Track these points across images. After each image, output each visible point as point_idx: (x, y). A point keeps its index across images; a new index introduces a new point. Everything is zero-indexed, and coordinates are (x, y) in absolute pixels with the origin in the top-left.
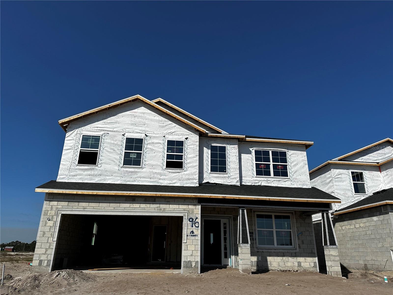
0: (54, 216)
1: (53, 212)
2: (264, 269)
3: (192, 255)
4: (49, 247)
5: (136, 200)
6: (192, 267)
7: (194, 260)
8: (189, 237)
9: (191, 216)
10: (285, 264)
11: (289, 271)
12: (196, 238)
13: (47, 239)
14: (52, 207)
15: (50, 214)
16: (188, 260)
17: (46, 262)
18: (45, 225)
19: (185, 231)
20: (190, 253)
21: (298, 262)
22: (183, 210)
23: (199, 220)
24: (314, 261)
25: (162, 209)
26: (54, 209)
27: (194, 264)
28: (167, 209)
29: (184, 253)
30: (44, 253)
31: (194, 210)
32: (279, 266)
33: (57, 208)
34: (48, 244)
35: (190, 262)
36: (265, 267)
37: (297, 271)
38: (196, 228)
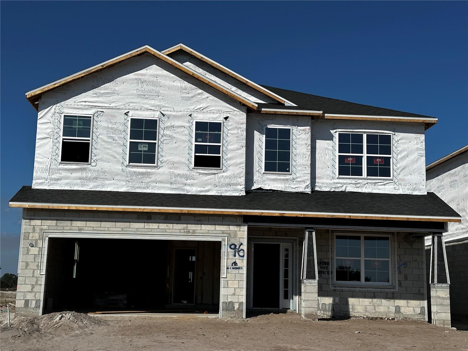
0: (39, 241)
1: (37, 236)
2: (342, 315)
3: (234, 294)
4: (36, 282)
5: (153, 218)
6: (234, 310)
7: (237, 301)
8: (229, 270)
9: (233, 241)
10: (375, 309)
11: (381, 318)
12: (241, 271)
13: (32, 272)
14: (34, 228)
15: (32, 237)
16: (229, 300)
17: (34, 302)
18: (28, 253)
19: (225, 262)
20: (232, 291)
21: (396, 307)
22: (221, 232)
23: (245, 247)
24: (421, 306)
25: (191, 231)
26: (37, 229)
27: (236, 306)
28: (198, 231)
29: (223, 291)
30: (30, 291)
31: (238, 232)
32: (366, 311)
33: (42, 229)
34: (35, 279)
35: (232, 303)
36: (345, 313)
37: (393, 319)
38: (241, 258)
